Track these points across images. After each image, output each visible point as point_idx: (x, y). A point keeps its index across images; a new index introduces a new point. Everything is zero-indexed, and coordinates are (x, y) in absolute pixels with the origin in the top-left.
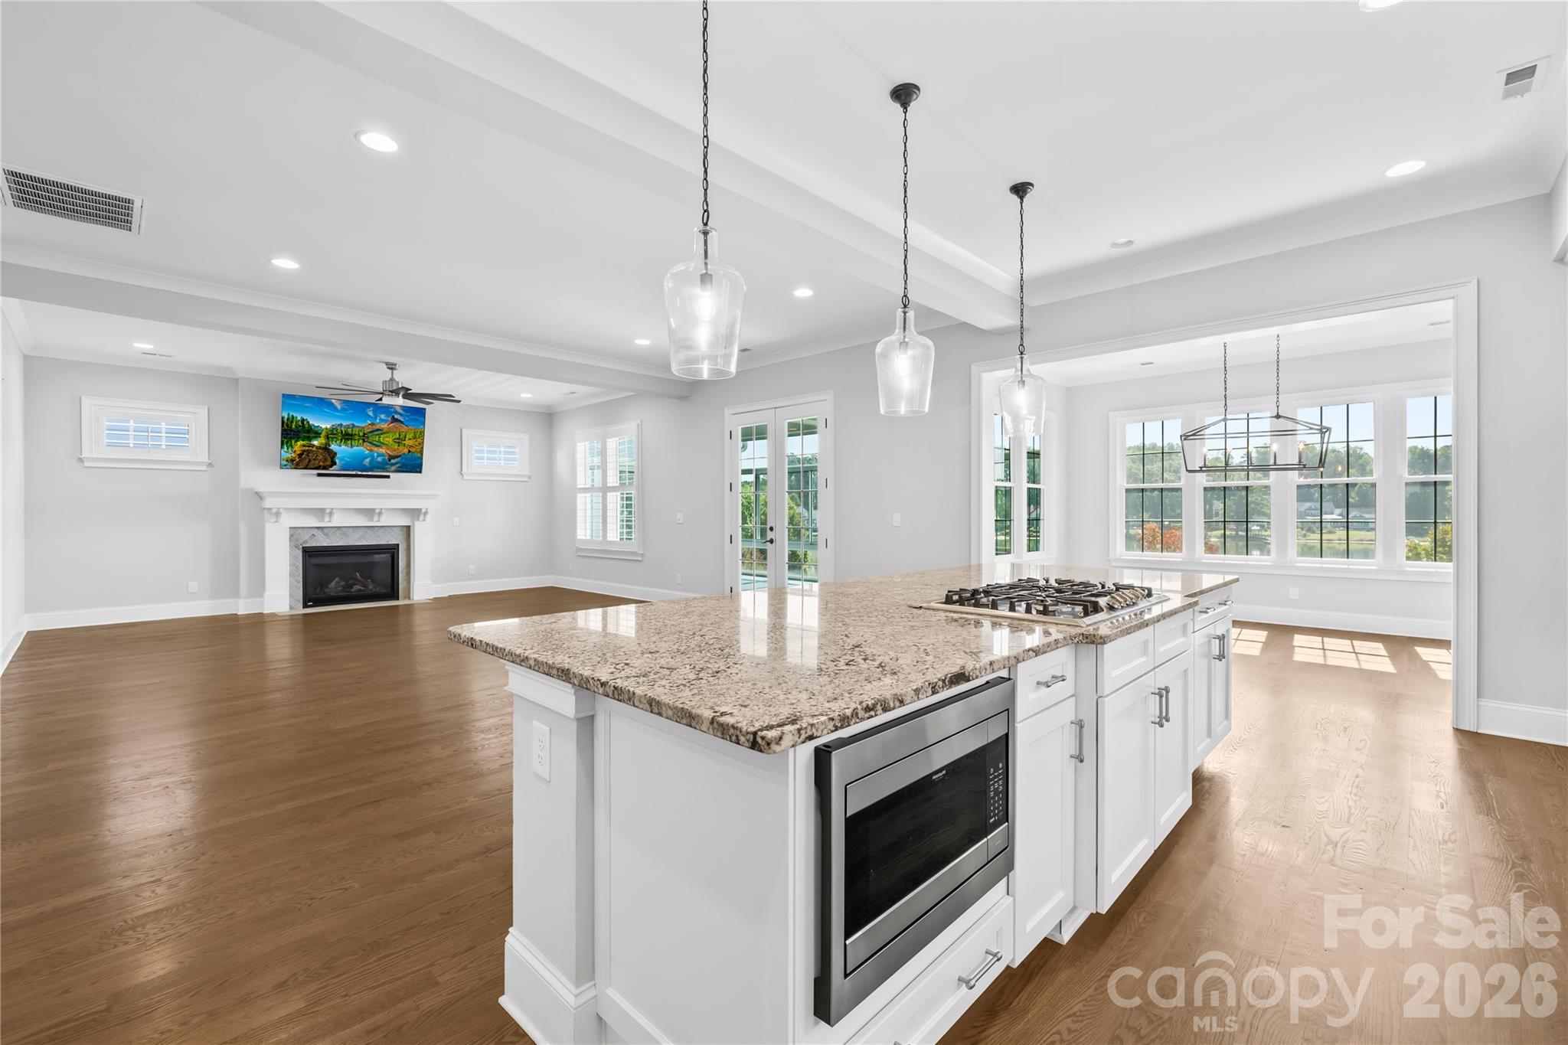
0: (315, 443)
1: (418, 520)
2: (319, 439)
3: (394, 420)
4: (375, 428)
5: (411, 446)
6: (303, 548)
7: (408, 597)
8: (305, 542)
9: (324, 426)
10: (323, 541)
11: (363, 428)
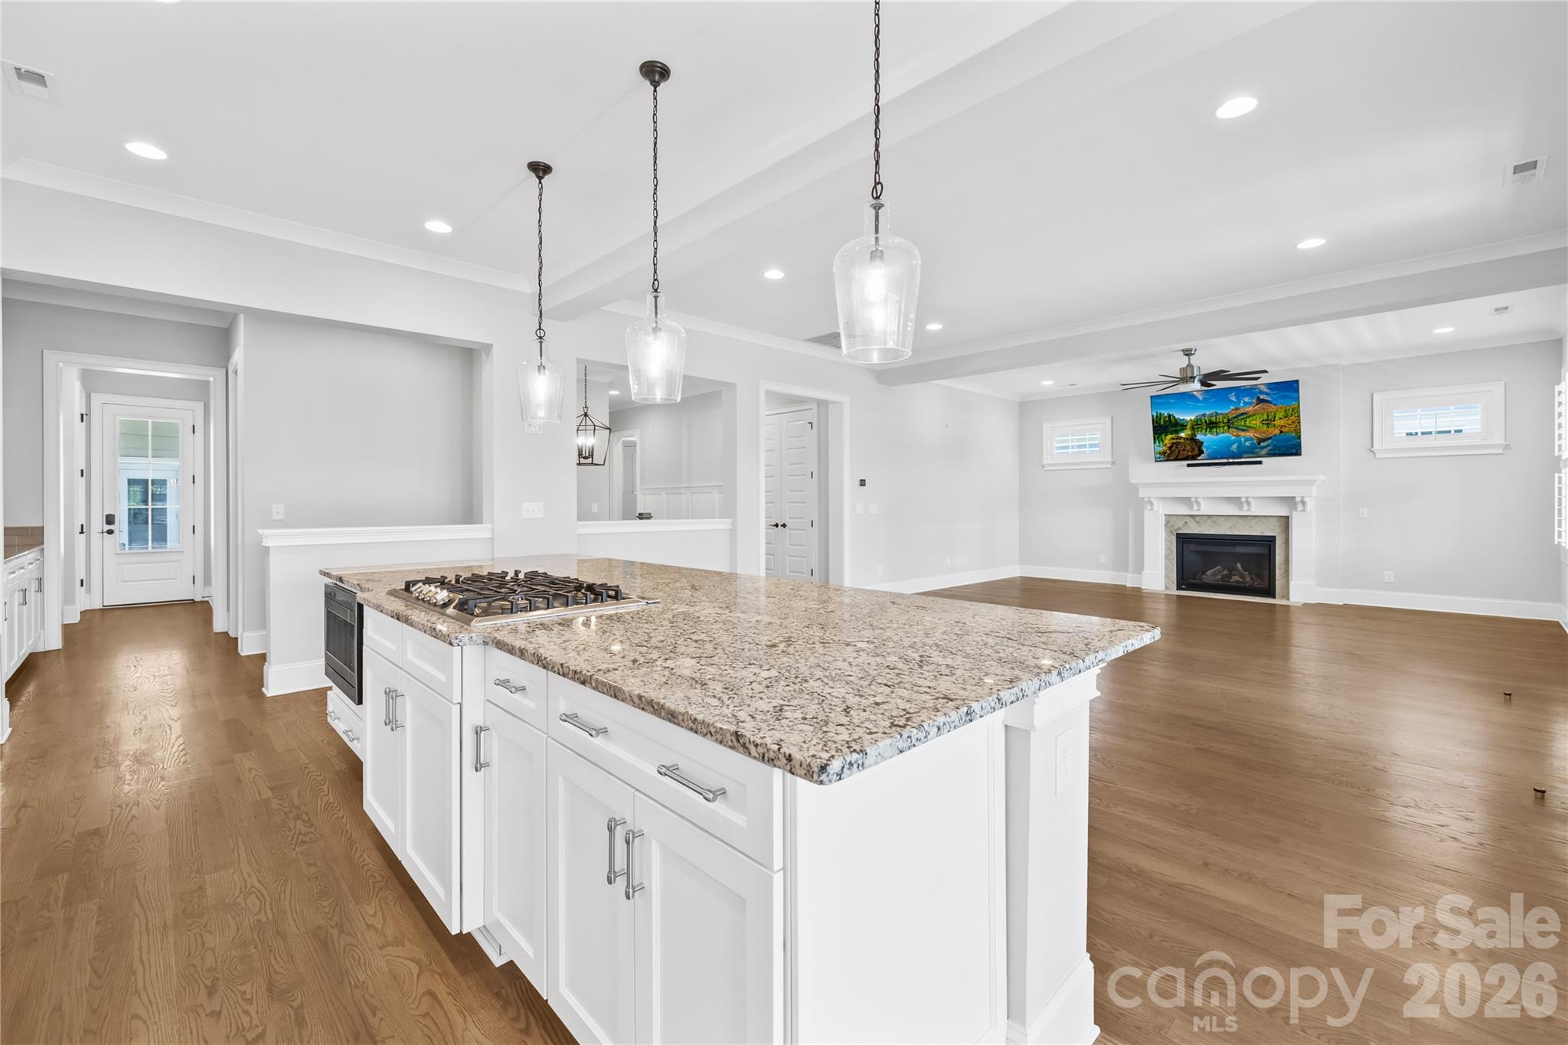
0: (1182, 435)
1: (1296, 510)
2: (1186, 432)
3: (1260, 401)
4: (1239, 412)
5: (1282, 426)
6: (1177, 534)
7: (1287, 596)
8: (1179, 529)
9: (1188, 419)
10: (1194, 529)
11: (1227, 414)
